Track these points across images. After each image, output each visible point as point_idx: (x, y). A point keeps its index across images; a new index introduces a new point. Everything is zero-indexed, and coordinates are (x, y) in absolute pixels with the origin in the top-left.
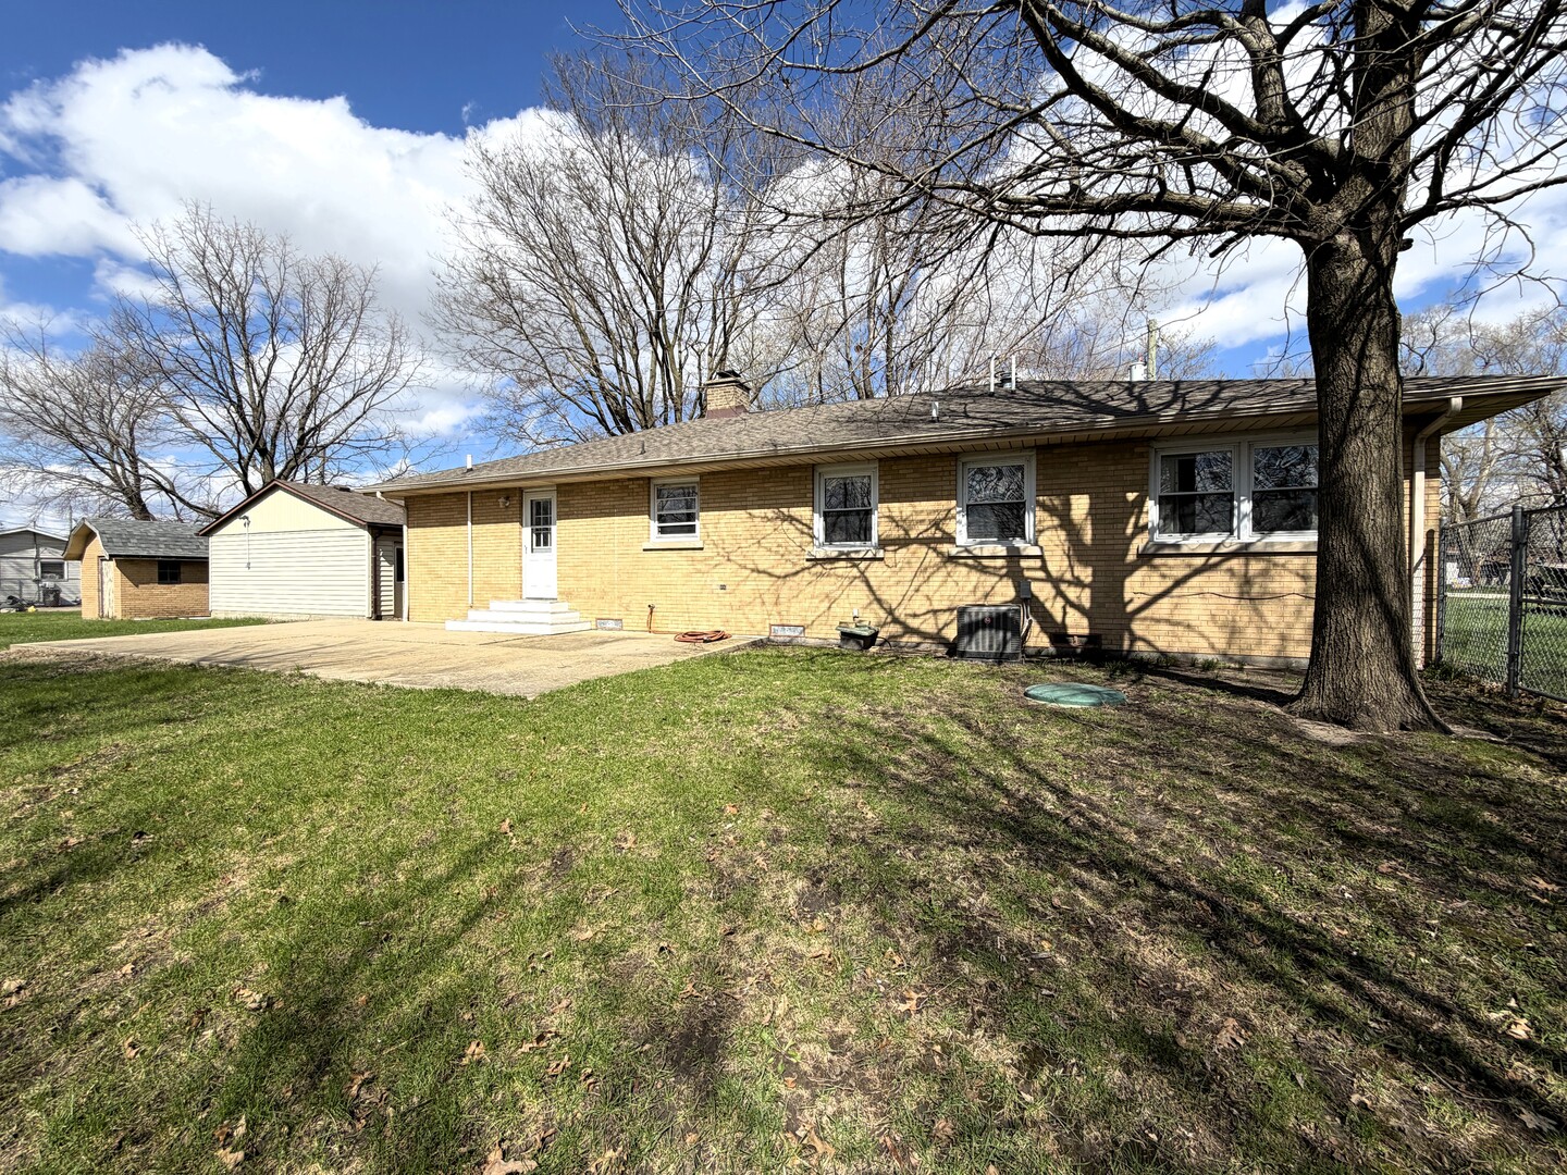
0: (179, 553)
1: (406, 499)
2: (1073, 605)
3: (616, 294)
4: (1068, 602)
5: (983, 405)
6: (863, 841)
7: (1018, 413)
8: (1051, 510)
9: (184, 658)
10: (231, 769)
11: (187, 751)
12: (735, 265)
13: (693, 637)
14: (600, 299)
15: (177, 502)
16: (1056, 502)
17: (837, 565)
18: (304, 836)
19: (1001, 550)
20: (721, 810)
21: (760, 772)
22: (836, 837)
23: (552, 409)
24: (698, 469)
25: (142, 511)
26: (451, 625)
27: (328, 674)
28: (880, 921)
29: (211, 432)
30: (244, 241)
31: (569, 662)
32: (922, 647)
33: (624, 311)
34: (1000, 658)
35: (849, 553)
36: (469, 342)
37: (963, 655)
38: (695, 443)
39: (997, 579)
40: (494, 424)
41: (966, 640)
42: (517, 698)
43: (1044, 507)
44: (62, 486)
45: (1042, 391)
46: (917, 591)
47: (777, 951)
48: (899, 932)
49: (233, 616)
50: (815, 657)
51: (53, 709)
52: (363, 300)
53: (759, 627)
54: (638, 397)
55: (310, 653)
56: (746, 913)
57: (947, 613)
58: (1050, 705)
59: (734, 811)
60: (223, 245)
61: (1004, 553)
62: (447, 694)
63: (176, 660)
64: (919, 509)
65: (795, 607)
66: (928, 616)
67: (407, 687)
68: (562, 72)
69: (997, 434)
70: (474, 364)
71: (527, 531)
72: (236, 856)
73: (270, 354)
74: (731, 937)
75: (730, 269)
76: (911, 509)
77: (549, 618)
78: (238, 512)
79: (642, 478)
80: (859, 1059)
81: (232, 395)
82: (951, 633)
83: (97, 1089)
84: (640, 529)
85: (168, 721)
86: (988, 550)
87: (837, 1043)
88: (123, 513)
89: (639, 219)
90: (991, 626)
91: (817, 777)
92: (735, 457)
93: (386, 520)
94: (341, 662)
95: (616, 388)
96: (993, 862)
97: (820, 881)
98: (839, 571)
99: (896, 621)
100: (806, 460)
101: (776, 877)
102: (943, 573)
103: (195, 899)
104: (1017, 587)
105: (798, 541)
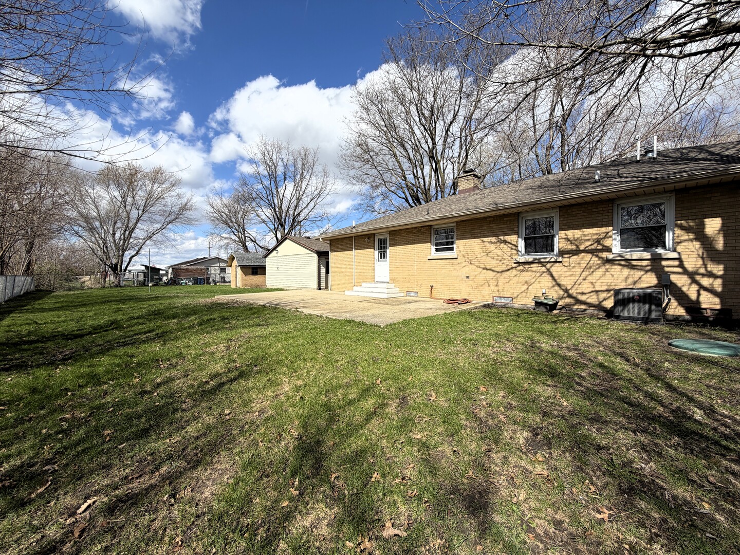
0: (257, 264)
1: (330, 240)
2: (706, 289)
3: (413, 141)
4: (702, 287)
5: (632, 169)
6: (563, 417)
7: (659, 172)
8: (688, 230)
9: (261, 303)
10: (279, 345)
11: (265, 337)
12: (471, 116)
13: (452, 301)
14: (406, 144)
15: (256, 246)
16: (692, 224)
17: (532, 266)
18: (305, 374)
19: (647, 255)
20: (478, 388)
21: (497, 372)
22: (545, 412)
23: (386, 197)
24: (455, 220)
25: (246, 249)
26: (347, 293)
27: (306, 311)
28: (578, 464)
29: (266, 219)
30: (276, 146)
31: (395, 311)
32: (588, 312)
33: (417, 149)
34: (646, 320)
35: (540, 259)
36: (352, 173)
37: (618, 318)
38: (453, 207)
39: (643, 273)
40: (362, 206)
41: (620, 309)
42: (377, 326)
43: (681, 227)
44: (226, 241)
45: (679, 155)
46: (585, 279)
47: (516, 466)
48: (591, 473)
49: (273, 287)
50: (520, 314)
51: (228, 319)
52: (314, 161)
53: (487, 298)
54: (423, 188)
55: (299, 302)
56: (497, 442)
57: (606, 293)
58: (690, 353)
59: (485, 390)
60: (270, 149)
61: (649, 257)
62: (349, 322)
63: (259, 303)
64: (586, 233)
65: (507, 287)
66: (592, 294)
67: (334, 318)
68: (390, 46)
69: (643, 185)
70: (354, 182)
71: (377, 252)
72: (284, 378)
73: (284, 188)
74: (490, 453)
75: (469, 119)
76: (581, 233)
77: (386, 291)
78: (275, 248)
79: (428, 226)
80: (573, 537)
81: (273, 205)
82: (609, 304)
83: (253, 454)
84: (428, 249)
85: (259, 325)
86: (636, 255)
87: (558, 524)
88: (241, 251)
89: (423, 104)
90: (639, 301)
91: (530, 379)
92: (475, 212)
93: (323, 249)
94: (309, 307)
95: (413, 185)
96: (656, 445)
97: (538, 434)
98: (534, 269)
99: (570, 296)
100: (514, 210)
101: (512, 427)
102: (603, 269)
103: (274, 392)
104: (659, 277)
105: (509, 253)
